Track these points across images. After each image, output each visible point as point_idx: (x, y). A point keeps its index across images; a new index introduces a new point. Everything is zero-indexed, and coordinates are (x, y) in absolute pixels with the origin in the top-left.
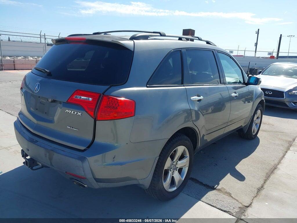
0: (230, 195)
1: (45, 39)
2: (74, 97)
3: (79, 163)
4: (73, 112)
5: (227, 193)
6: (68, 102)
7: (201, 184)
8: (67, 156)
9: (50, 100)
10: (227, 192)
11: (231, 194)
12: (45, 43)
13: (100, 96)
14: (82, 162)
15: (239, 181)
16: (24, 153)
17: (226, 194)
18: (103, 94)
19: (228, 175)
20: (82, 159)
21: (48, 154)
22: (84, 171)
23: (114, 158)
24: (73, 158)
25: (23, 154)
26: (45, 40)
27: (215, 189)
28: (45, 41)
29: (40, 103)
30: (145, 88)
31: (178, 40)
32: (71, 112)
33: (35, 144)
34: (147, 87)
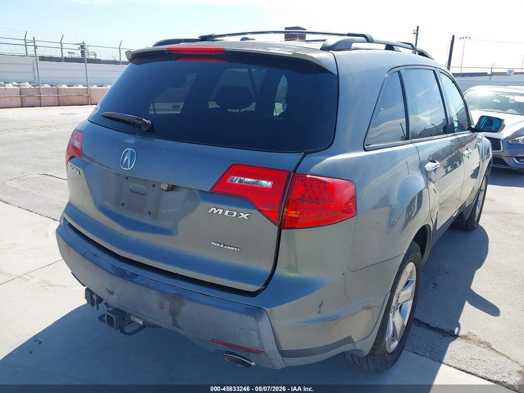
0: (489, 346)
1: (36, 47)
2: (229, 181)
3: (248, 321)
4: (227, 212)
5: (482, 343)
6: (212, 191)
7: (427, 326)
8: (219, 308)
9: (165, 187)
10: (482, 341)
11: (489, 344)
12: (36, 56)
13: (289, 176)
14: (256, 320)
15: (491, 316)
16: (94, 297)
17: (482, 345)
18: (295, 172)
19: (465, 305)
20: (256, 312)
21: (167, 304)
22: (259, 338)
23: (320, 307)
24: (234, 311)
25: (92, 298)
26: (35, 50)
27: (456, 336)
28: (35, 52)
29: (132, 191)
30: (363, 154)
31: (385, 49)
32: (223, 212)
33: (131, 281)
34: (365, 150)
